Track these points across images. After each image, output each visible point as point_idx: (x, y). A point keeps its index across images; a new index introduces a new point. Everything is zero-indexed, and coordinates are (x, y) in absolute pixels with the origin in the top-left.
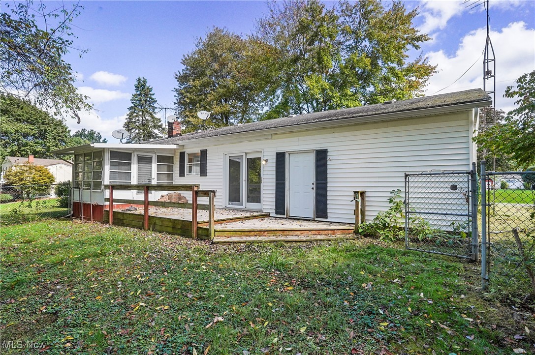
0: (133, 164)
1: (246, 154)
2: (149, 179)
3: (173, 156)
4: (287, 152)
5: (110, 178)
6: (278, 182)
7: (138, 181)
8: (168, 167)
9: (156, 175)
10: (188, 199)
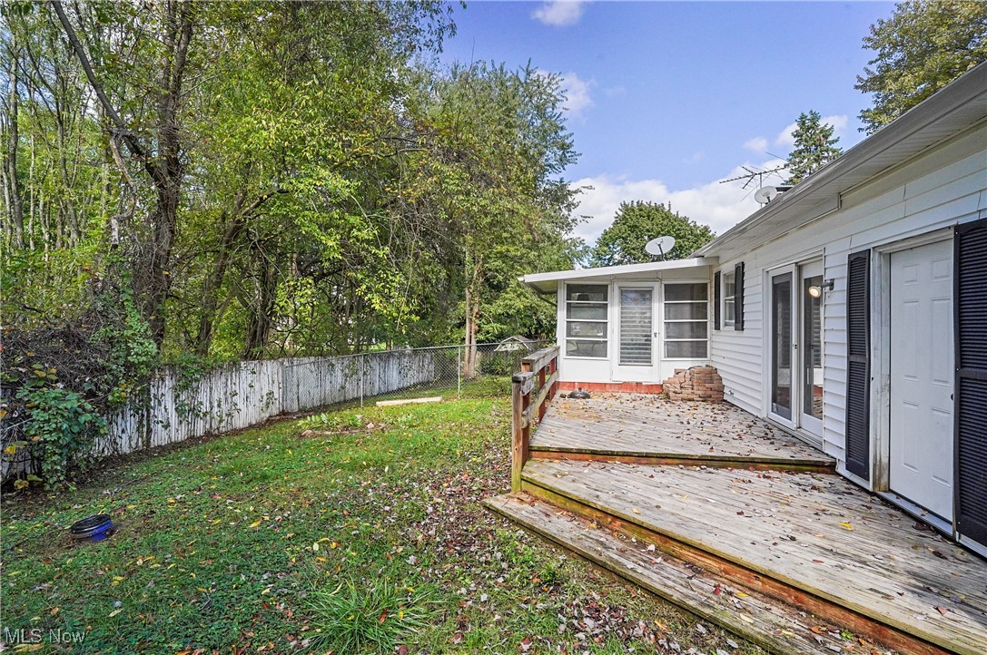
0: (612, 306)
2: (646, 336)
3: (706, 284)
4: (874, 248)
5: (569, 334)
6: (853, 359)
7: (621, 340)
8: (692, 309)
9: (663, 326)
10: (724, 383)
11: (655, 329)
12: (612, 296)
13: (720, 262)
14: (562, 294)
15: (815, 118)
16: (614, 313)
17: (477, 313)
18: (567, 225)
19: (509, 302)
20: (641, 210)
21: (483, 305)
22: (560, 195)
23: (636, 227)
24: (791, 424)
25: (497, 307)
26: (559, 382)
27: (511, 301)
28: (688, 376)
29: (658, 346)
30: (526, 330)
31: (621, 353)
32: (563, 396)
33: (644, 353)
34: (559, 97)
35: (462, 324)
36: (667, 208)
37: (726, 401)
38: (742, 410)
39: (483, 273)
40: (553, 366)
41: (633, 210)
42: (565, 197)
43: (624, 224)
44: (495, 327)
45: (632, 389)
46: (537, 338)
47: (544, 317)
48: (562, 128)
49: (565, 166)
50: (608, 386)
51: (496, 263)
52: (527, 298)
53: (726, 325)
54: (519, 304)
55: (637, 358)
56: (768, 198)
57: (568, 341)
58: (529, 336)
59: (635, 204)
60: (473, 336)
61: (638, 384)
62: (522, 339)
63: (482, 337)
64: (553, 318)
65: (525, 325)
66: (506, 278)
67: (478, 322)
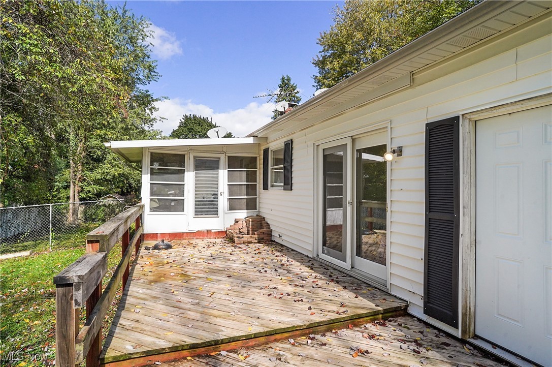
0: (188, 171)
1: (353, 140)
2: (214, 195)
3: (256, 157)
4: (463, 115)
5: (152, 194)
6: (434, 215)
7: (196, 198)
8: (247, 175)
9: (227, 187)
10: (272, 228)
11: (220, 190)
12: (189, 165)
13: (268, 141)
14: (146, 161)
15: (289, 80)
16: (190, 178)
17: (80, 178)
18: (150, 121)
19: (106, 171)
20: (195, 120)
21: (85, 172)
22: (145, 101)
23: (192, 129)
24: (346, 265)
25: (97, 174)
26: (144, 234)
27: (108, 169)
28: (245, 224)
29: (223, 202)
30: (119, 190)
31: (195, 208)
32: (147, 249)
33: (213, 208)
34: (147, 34)
35: (67, 187)
36: (210, 120)
37: (274, 241)
38: (293, 250)
39: (86, 150)
40: (139, 221)
41: (191, 120)
42: (149, 102)
43: (185, 127)
44: (95, 188)
45: (204, 236)
46: (127, 195)
47: (133, 181)
48: (148, 57)
49: (150, 82)
50: (185, 235)
51: (96, 142)
52: (120, 168)
53: (272, 186)
54: (114, 172)
55: (207, 211)
56: (284, 108)
57: (151, 200)
58: (122, 194)
59: (192, 116)
60: (76, 195)
61: (209, 232)
62: (117, 196)
63: (84, 196)
64: (139, 182)
65: (118, 187)
66: (104, 153)
67: (80, 184)
